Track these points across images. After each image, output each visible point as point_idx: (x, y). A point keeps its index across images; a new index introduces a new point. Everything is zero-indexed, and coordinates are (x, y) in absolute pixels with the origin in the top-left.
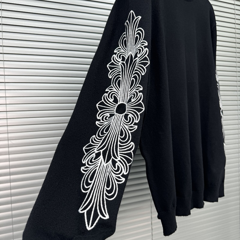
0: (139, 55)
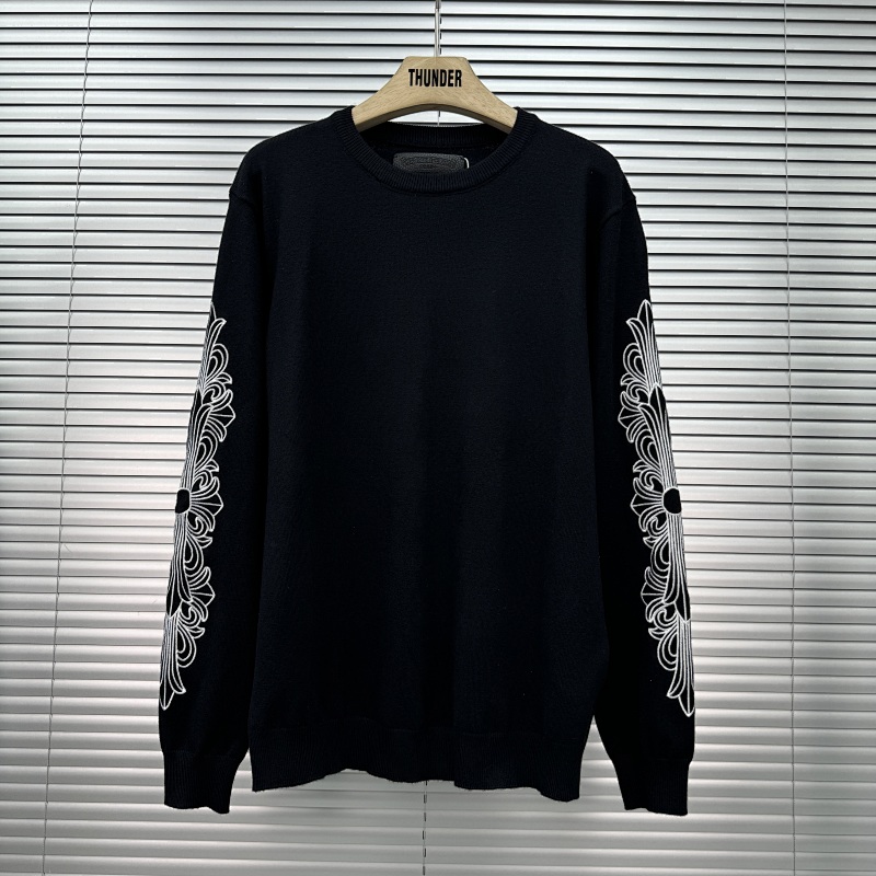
0: (214, 400)
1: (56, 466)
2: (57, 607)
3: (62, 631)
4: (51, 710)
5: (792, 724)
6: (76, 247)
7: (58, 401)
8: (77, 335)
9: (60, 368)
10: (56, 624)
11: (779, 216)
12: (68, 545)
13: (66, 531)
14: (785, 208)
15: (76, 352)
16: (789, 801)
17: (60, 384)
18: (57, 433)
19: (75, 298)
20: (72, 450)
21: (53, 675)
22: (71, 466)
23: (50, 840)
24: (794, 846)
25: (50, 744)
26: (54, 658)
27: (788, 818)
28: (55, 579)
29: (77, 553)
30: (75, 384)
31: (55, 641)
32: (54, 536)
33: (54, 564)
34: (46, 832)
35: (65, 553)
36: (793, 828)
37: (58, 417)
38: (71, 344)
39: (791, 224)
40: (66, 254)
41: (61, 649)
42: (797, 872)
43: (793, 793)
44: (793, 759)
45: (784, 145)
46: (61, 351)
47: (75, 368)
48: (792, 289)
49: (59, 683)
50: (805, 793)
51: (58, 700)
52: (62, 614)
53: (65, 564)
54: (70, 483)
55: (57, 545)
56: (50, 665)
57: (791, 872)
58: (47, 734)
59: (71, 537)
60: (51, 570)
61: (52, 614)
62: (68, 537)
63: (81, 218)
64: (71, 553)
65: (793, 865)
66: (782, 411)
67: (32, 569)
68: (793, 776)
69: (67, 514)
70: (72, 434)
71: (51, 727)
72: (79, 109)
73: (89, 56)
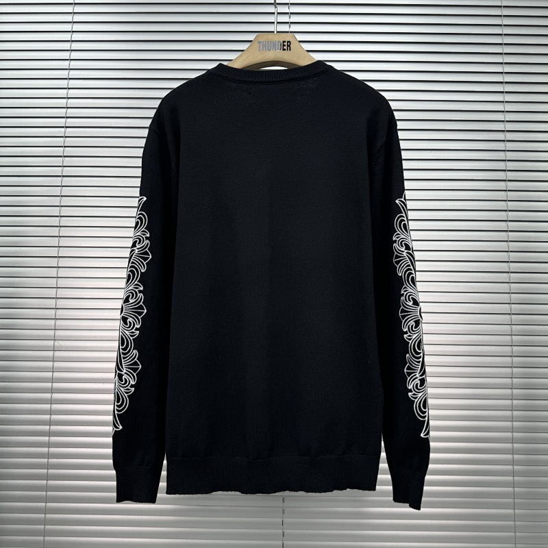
1: (52, 292)
2: (52, 380)
3: (56, 396)
4: (49, 445)
5: (513, 452)
6: (65, 156)
7: (54, 252)
8: (65, 211)
9: (55, 232)
10: (52, 391)
11: (500, 136)
12: (59, 341)
13: (58, 333)
14: (504, 131)
15: (64, 221)
16: (512, 500)
17: (54, 242)
18: (53, 272)
19: (64, 188)
20: (62, 283)
21: (50, 423)
22: (61, 293)
23: (48, 527)
24: (515, 529)
25: (48, 467)
26: (51, 412)
27: (511, 511)
28: (51, 363)
29: (66, 347)
30: (64, 242)
31: (51, 402)
32: (51, 336)
33: (51, 354)
34: (45, 522)
35: (57, 347)
36: (514, 518)
37: (53, 262)
38: (61, 216)
39: (508, 141)
40: (58, 161)
41: (55, 407)
42: (517, 545)
43: (514, 495)
44: (513, 474)
45: (502, 92)
46: (55, 221)
47: (64, 232)
48: (509, 181)
49: (54, 428)
50: (521, 496)
51: (53, 439)
52: (56, 385)
53: (57, 354)
54: (61, 303)
55: (52, 342)
56: (48, 417)
57: (513, 545)
58: (46, 460)
59: (61, 336)
60: (48, 357)
61: (49, 385)
62: (59, 336)
63: (67, 139)
64: (62, 347)
65: (515, 540)
66: (503, 256)
67: (37, 357)
68: (513, 485)
69: (59, 322)
70: (62, 273)
71: (49, 456)
72: (67, 72)
73: (73, 39)
